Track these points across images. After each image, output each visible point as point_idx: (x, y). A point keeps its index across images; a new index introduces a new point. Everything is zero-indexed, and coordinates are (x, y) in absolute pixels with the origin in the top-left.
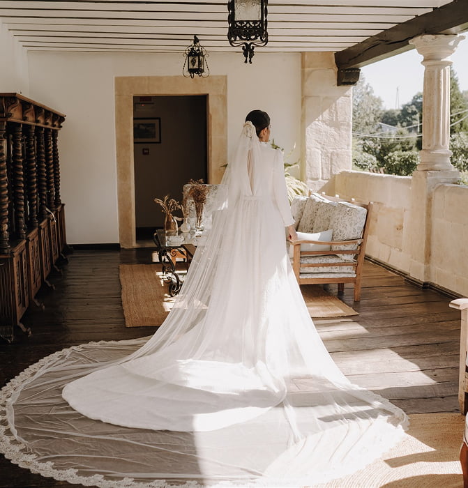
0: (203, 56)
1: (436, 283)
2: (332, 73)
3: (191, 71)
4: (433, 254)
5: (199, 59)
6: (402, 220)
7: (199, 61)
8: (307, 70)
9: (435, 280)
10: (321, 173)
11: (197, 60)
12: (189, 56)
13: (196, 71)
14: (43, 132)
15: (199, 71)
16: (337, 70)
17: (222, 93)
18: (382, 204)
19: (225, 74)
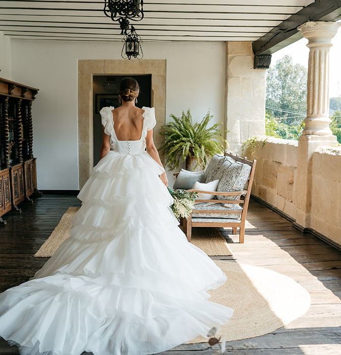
0: (138, 42)
1: (314, 229)
2: (250, 58)
3: (129, 54)
4: (313, 204)
5: (135, 44)
6: (293, 177)
7: (135, 46)
8: (230, 56)
9: (313, 227)
10: (239, 138)
11: (133, 45)
12: (126, 41)
13: (132, 53)
14: (7, 100)
15: (135, 54)
16: (253, 56)
17: (162, 74)
18: (281, 163)
19: (164, 59)
